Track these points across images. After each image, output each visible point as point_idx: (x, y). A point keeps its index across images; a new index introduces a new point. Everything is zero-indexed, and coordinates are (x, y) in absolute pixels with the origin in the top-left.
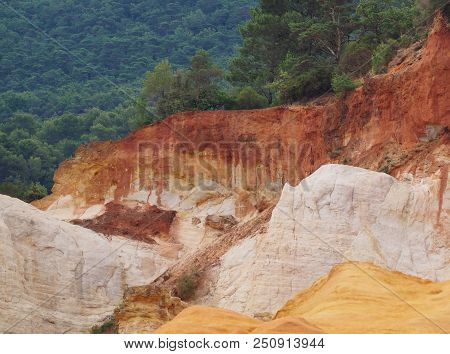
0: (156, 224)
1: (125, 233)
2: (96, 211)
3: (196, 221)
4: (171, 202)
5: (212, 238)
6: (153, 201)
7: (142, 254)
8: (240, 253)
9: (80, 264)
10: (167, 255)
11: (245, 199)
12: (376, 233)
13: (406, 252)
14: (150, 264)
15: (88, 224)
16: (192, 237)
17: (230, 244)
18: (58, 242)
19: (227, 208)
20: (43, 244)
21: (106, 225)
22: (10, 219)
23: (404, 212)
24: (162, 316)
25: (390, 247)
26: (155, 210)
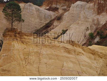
1: (51, 11)
2: (48, 8)
3: (61, 9)
4: (58, 6)
5: (63, 11)
7: (53, 13)
8: (66, 14)
9: (45, 15)
10: (57, 14)
11: (68, 6)
12: (85, 11)
14: (54, 15)
15: (47, 9)
16: (60, 11)
17: (65, 12)
18: (42, 12)
19: (65, 7)
20: (40, 12)
21: (49, 10)
22: (36, 8)
23: (89, 8)
24: (15, 36)
25: (87, 13)
26: (56, 8)
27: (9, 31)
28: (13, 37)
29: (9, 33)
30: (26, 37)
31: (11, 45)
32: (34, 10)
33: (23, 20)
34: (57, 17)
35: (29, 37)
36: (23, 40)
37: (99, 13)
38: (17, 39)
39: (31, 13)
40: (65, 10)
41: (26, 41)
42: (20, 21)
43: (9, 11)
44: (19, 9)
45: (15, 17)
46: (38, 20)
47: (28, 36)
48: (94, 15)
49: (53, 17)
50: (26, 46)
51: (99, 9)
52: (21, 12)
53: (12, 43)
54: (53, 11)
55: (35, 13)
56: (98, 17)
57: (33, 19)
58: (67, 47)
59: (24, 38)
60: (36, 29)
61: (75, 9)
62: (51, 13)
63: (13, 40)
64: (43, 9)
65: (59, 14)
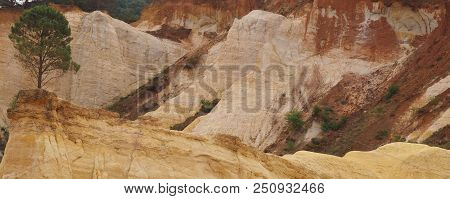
0: (182, 34)
1: (168, 38)
2: (157, 28)
3: (200, 34)
4: (190, 25)
5: (206, 41)
6: (182, 25)
7: (175, 47)
8: (216, 48)
9: (148, 50)
10: (185, 48)
11: (221, 25)
12: (274, 43)
13: (289, 52)
14: (178, 52)
15: (153, 33)
16: (197, 41)
17: (213, 45)
18: (138, 40)
19: (213, 28)
20: (131, 41)
21: (159, 34)
22: (118, 30)
23: (288, 33)
24: (49, 117)
25: (281, 49)
26: (182, 28)
27: (27, 101)
28: (42, 120)
29: (29, 107)
30: (83, 121)
31: (34, 145)
32: (113, 34)
33: (75, 64)
34: (184, 58)
35: (91, 122)
36: (74, 129)
37: (320, 50)
38: (53, 128)
39: (103, 45)
40: (212, 38)
41: (84, 133)
42: (65, 69)
43: (31, 35)
44: (64, 29)
45: (51, 55)
46: (123, 67)
47: (89, 118)
48: (305, 55)
49: (173, 59)
50: (82, 152)
51: (320, 35)
52: (69, 40)
53: (39, 140)
54: (173, 39)
55: (115, 42)
56: (317, 60)
57: (107, 64)
58: (215, 157)
59: (77, 124)
60: (117, 94)
61: (245, 33)
62: (168, 45)
63: (42, 129)
64: (141, 32)
65: (194, 50)
